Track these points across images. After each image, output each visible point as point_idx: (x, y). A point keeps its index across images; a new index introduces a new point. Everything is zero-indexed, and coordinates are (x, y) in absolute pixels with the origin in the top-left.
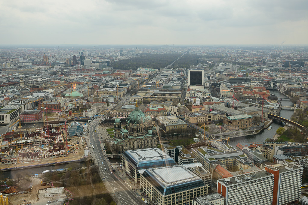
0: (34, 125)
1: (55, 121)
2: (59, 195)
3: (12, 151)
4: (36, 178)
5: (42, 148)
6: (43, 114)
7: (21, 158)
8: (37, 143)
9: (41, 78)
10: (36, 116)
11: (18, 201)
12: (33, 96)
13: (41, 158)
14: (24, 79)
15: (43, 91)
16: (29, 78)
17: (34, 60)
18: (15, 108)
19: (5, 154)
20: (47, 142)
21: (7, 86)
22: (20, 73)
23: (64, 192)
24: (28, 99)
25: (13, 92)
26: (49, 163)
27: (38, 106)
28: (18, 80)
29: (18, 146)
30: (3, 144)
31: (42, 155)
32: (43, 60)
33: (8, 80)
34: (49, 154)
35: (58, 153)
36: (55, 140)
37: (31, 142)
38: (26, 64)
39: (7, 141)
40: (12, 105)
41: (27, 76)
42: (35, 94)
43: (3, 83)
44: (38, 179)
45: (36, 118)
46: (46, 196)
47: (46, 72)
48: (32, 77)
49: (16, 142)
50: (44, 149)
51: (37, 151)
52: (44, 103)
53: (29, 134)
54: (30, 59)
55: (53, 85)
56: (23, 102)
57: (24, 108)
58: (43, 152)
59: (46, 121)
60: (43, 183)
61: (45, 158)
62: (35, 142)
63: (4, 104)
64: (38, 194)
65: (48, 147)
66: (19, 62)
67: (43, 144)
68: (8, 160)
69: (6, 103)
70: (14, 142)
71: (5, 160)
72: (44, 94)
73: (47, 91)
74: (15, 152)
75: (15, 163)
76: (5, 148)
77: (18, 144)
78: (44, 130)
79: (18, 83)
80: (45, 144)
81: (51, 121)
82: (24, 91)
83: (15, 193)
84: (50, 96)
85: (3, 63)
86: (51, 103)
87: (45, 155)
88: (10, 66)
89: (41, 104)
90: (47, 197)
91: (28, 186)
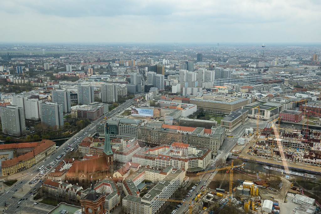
0: (292, 126)
1: (316, 126)
2: (309, 206)
3: (268, 146)
4: (287, 179)
5: (297, 151)
6: (303, 117)
7: (275, 155)
8: (292, 144)
9: (307, 79)
10: (295, 117)
11: (267, 195)
12: (296, 96)
13: (294, 161)
14: (289, 77)
15: (307, 93)
16: (294, 77)
17: (302, 59)
18: (276, 106)
19: (261, 147)
20: (304, 147)
21: (272, 83)
22: (286, 71)
23: (314, 205)
24: (290, 98)
25: (276, 90)
26: (302, 168)
27: (299, 107)
28: (283, 78)
29: (274, 143)
30: (260, 137)
31: (296, 158)
32: (312, 59)
33: (274, 77)
34: (303, 159)
35: (314, 161)
36: (313, 147)
37: (286, 142)
38: (293, 63)
39: (265, 136)
40: (274, 102)
41: (293, 74)
42: (298, 95)
43: (268, 80)
44: (288, 181)
45: (296, 119)
46: (294, 201)
47: (314, 72)
48: (297, 76)
49: (273, 139)
50: (298, 152)
51: (292, 153)
52: (307, 105)
53: (285, 134)
54: (298, 58)
55: (319, 87)
56: (284, 100)
57: (284, 107)
58: (297, 155)
59: (305, 124)
60: (293, 187)
61: (298, 162)
62: (291, 143)
63: (267, 100)
64: (287, 196)
65: (304, 152)
66: (286, 60)
67: (298, 147)
68: (263, 154)
69: (269, 100)
70: (271, 139)
71: (260, 153)
72: (307, 95)
73: (311, 92)
74: (270, 148)
75: (269, 158)
76: (262, 141)
77: (274, 141)
78: (302, 133)
79: (283, 81)
80: (301, 148)
81: (311, 125)
82: (287, 90)
83: (265, 187)
84: (314, 98)
85: (271, 60)
86: (314, 107)
87: (299, 159)
88: (278, 63)
89: (303, 105)
90: (295, 203)
91: (278, 184)
